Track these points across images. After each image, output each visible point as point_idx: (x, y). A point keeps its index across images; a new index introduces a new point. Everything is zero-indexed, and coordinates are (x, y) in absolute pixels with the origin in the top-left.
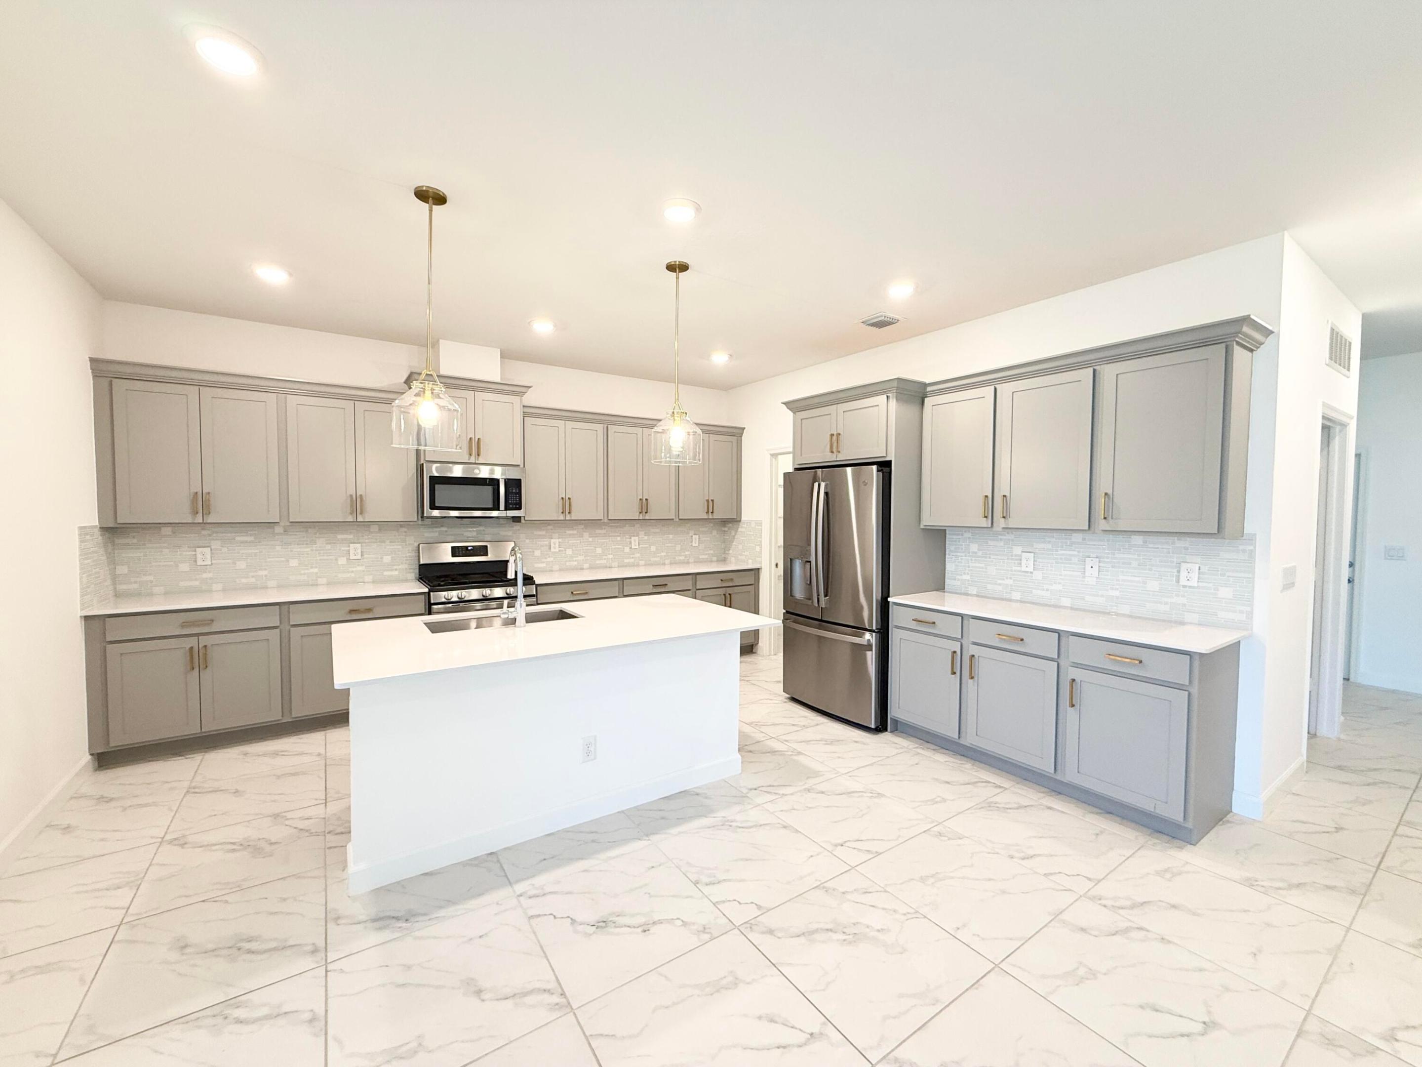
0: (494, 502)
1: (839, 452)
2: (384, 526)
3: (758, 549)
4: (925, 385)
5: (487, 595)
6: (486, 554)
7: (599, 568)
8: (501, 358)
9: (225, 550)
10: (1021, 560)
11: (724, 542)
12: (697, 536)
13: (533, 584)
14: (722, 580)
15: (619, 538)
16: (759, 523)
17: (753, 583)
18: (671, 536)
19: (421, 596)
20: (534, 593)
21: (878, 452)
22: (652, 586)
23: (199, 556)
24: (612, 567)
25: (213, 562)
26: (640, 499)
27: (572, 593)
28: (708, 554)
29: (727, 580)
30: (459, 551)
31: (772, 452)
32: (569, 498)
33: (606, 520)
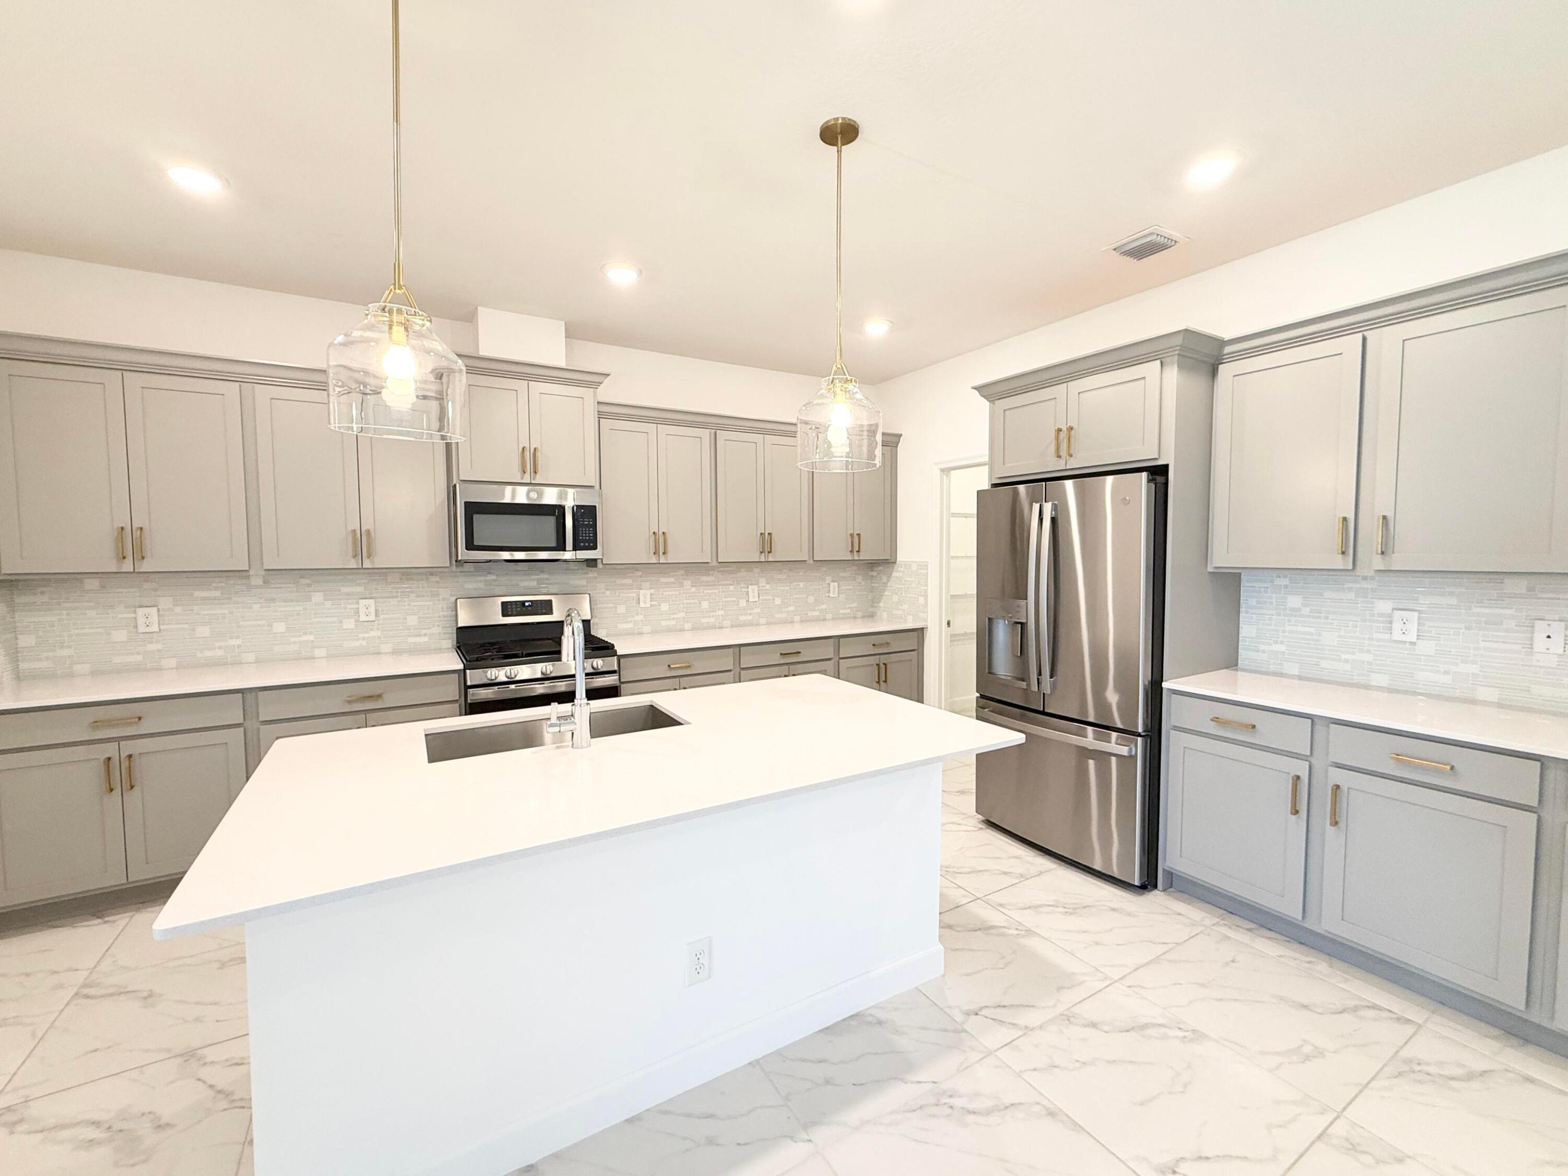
0: (558, 539)
1: (1071, 456)
2: (408, 574)
3: (922, 600)
4: (1222, 343)
5: (548, 672)
6: (550, 612)
7: (704, 629)
8: (566, 337)
9: (178, 610)
10: (1391, 622)
11: (872, 592)
12: (836, 584)
13: (614, 656)
14: (874, 645)
15: (731, 588)
16: (924, 566)
17: (916, 648)
18: (802, 585)
19: (453, 675)
20: (616, 668)
21: (1146, 453)
22: (779, 655)
23: (141, 621)
24: (722, 628)
25: (162, 627)
26: (761, 534)
27: (669, 666)
28: (851, 608)
29: (881, 645)
30: (512, 608)
31: (944, 466)
32: (663, 533)
33: (715, 564)
